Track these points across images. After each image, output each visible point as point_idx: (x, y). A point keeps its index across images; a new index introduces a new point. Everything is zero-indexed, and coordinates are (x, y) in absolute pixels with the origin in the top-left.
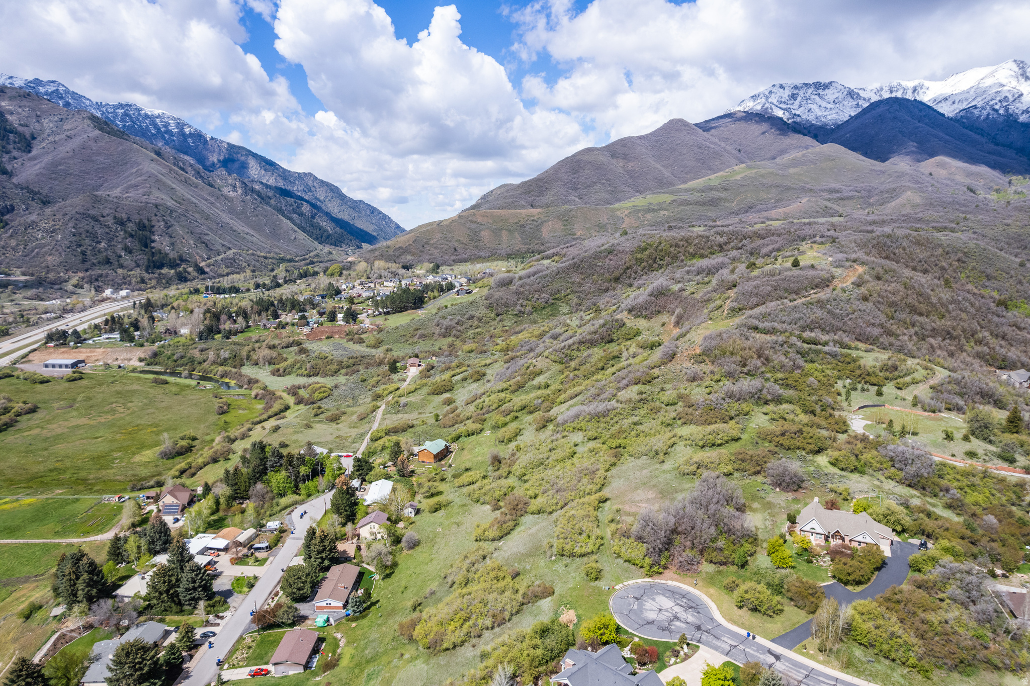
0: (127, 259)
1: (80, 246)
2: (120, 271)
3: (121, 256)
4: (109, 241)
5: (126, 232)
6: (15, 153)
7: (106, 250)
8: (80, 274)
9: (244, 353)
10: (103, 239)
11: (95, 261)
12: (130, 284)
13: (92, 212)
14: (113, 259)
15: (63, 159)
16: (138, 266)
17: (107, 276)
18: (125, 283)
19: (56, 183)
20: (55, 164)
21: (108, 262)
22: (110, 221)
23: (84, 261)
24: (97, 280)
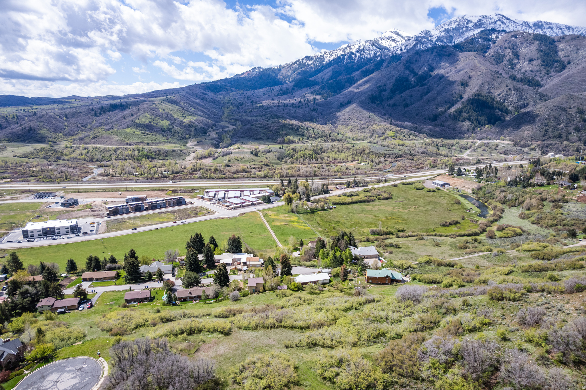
0: (574, 135)
1: (547, 126)
2: (565, 143)
3: (571, 133)
4: (567, 123)
5: (581, 117)
6: (553, 74)
7: (562, 129)
8: (539, 143)
9: (521, 199)
10: (563, 122)
11: (551, 136)
12: (568, 151)
13: (564, 106)
14: (564, 135)
15: (574, 74)
16: (580, 140)
17: (554, 145)
18: (564, 150)
19: (562, 89)
20: (567, 78)
21: (560, 136)
22: (573, 111)
23: (544, 135)
24: (547, 147)
